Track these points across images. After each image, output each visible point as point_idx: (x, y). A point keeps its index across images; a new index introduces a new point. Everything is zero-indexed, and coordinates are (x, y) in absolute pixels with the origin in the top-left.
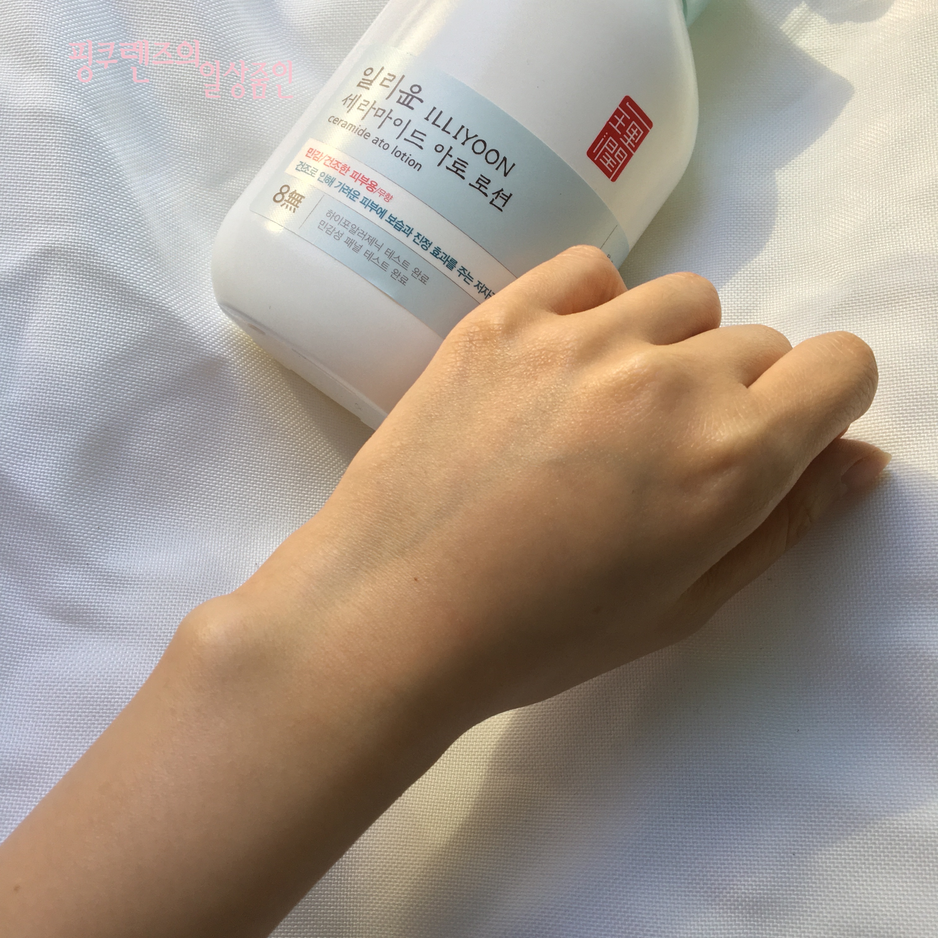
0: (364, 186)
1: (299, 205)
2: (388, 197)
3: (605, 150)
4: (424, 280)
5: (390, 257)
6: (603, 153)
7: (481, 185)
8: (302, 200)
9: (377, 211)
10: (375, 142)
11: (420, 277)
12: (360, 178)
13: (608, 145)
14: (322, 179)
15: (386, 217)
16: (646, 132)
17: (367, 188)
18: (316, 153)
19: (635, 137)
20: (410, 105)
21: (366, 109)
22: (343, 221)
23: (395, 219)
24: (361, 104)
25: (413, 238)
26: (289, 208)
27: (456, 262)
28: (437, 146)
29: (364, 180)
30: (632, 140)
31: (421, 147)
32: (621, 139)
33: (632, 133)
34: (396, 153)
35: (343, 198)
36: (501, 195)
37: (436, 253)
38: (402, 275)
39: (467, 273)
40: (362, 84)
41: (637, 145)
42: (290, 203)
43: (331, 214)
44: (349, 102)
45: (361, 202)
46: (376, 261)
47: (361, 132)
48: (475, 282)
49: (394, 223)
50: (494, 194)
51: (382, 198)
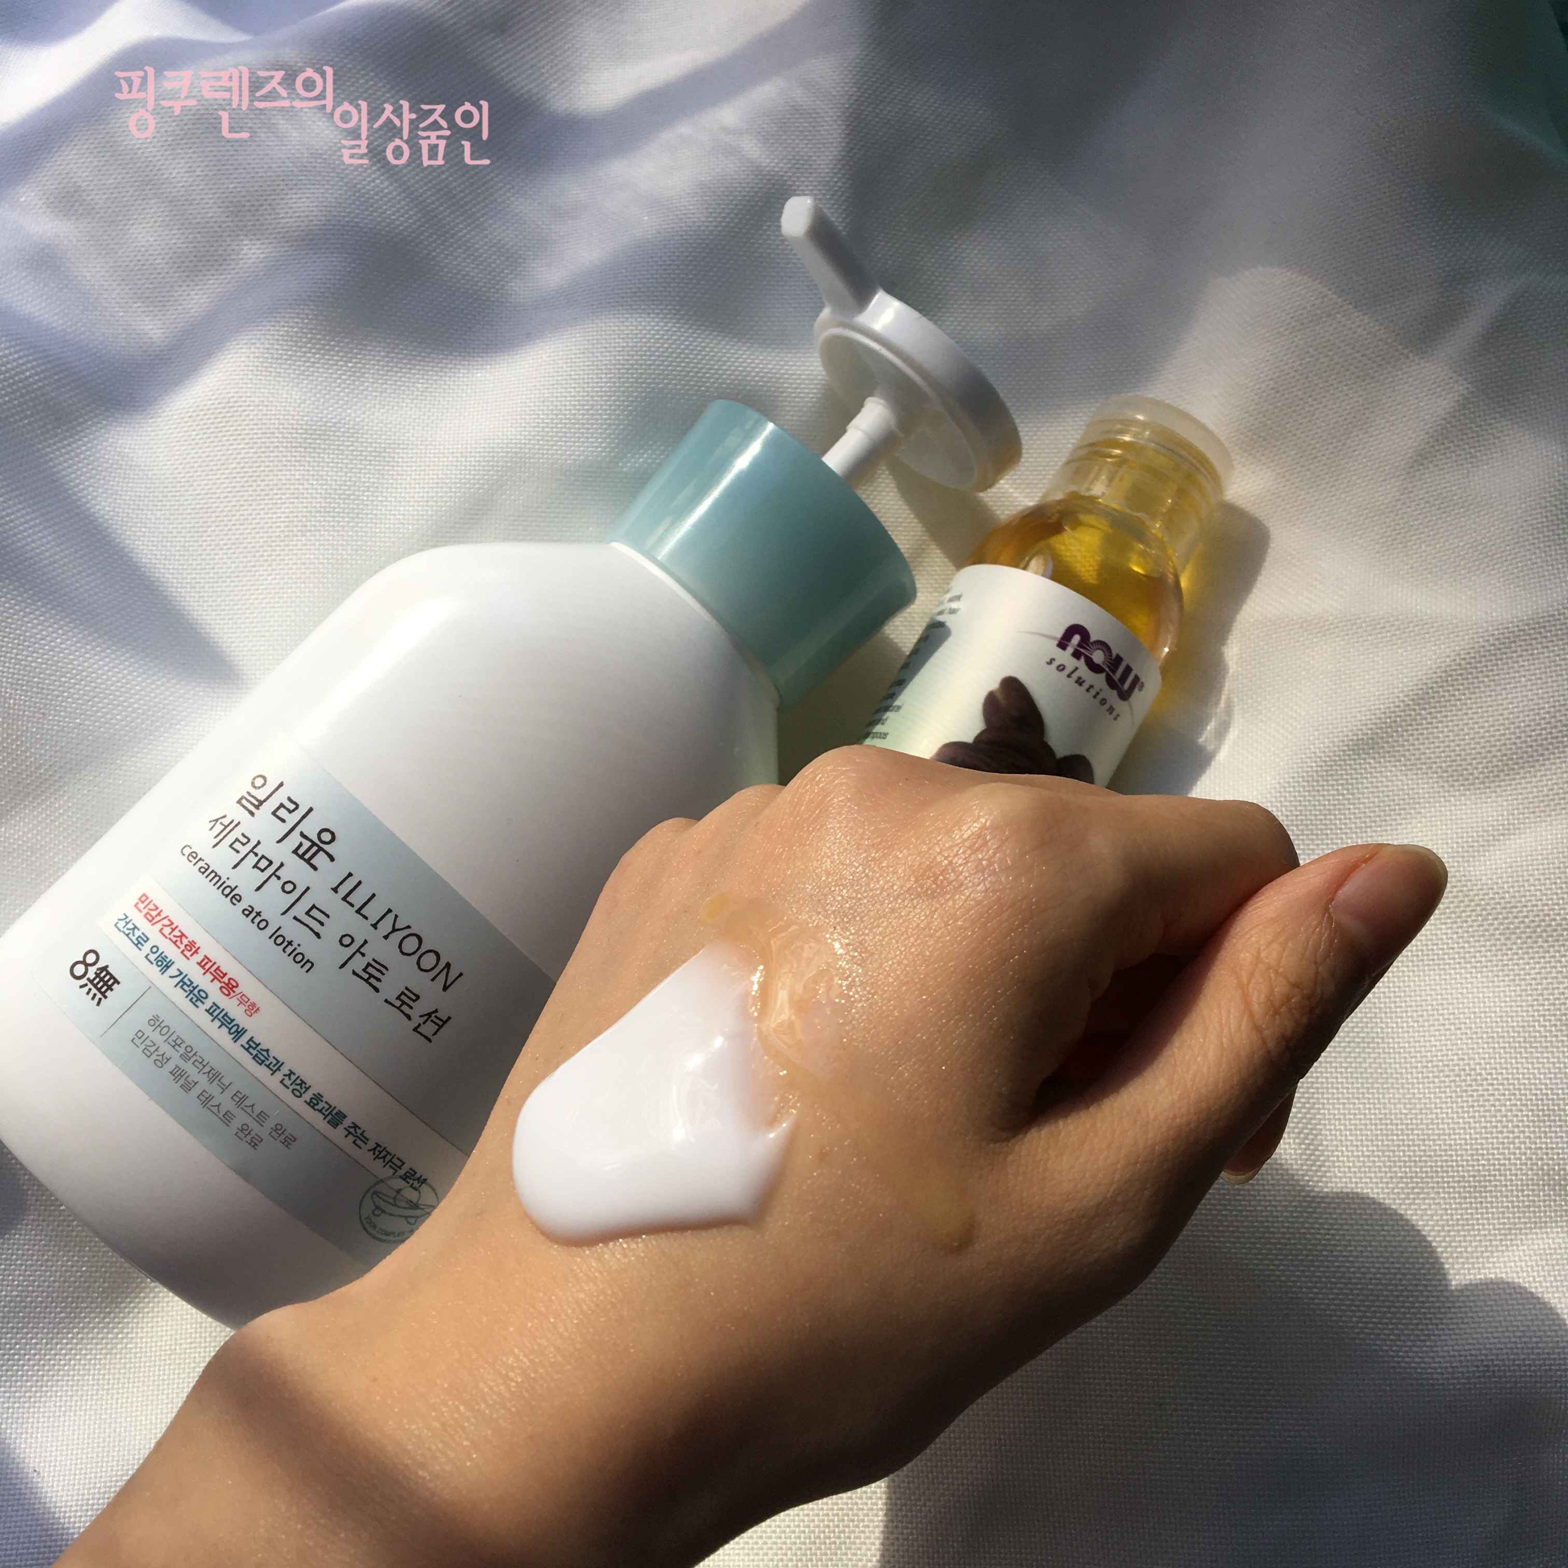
0: (217, 984)
1: (108, 994)
2: (252, 1009)
5: (239, 1104)
7: (404, 1003)
9: (230, 1029)
10: (248, 912)
11: (283, 1137)
12: (212, 970)
14: (152, 957)
15: (244, 1040)
17: (221, 988)
18: (151, 906)
22: (174, 1037)
23: (258, 1045)
24: (237, 839)
25: (281, 1077)
26: (91, 995)
29: (218, 974)
31: (318, 935)
34: (278, 938)
35: (179, 997)
36: (433, 1018)
37: (315, 1102)
38: (253, 1134)
39: (359, 1132)
43: (156, 1022)
44: (219, 827)
45: (207, 1011)
46: (215, 1109)
48: (371, 1145)
49: (255, 1052)
50: (421, 1016)
51: (242, 1008)
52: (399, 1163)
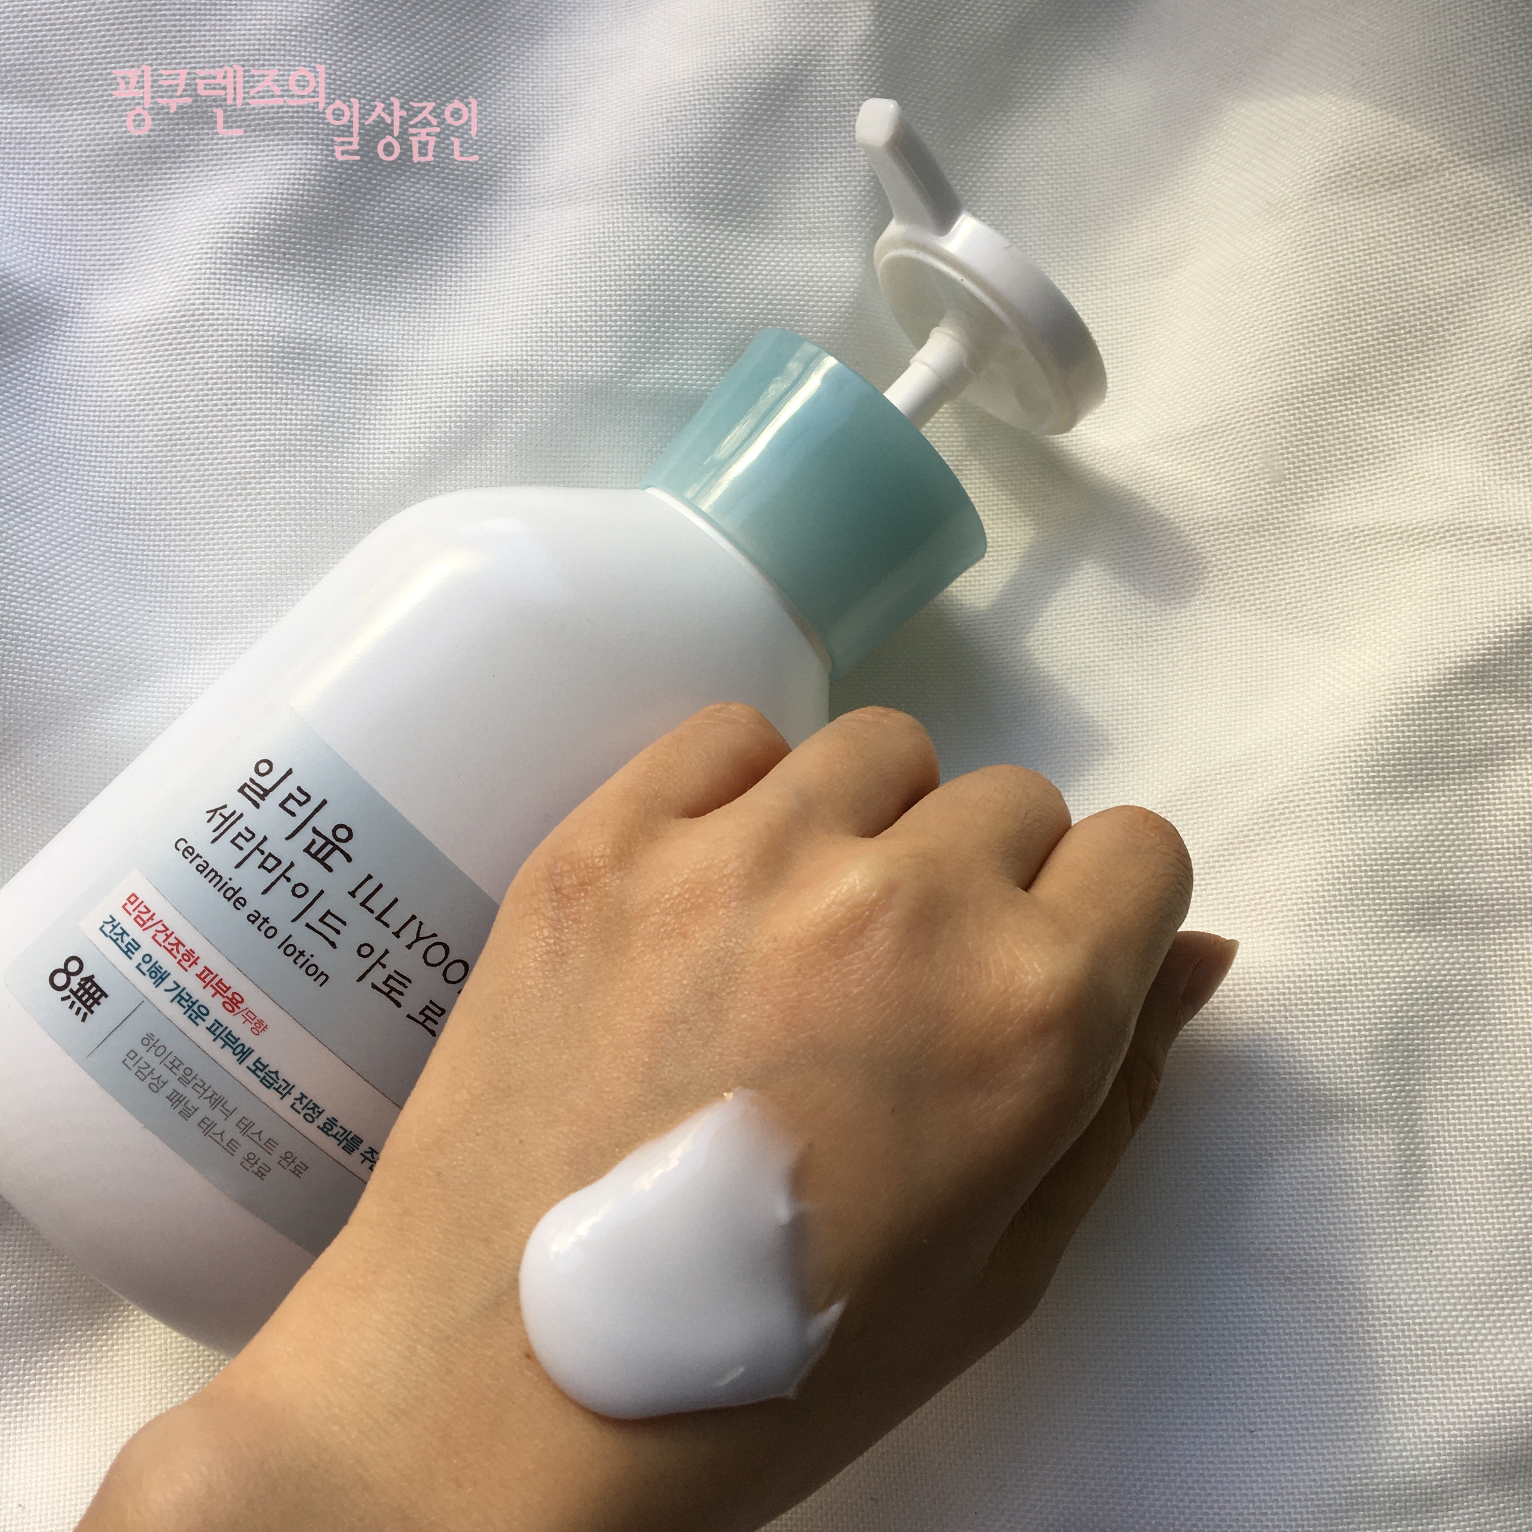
0: (219, 999)
1: (95, 1008)
2: (259, 1027)
4: (299, 1170)
5: (244, 1132)
7: (428, 1018)
9: (234, 1049)
10: (253, 918)
11: (293, 1165)
12: (214, 983)
14: (145, 967)
17: (224, 1003)
18: (142, 908)
20: (328, 861)
21: (248, 847)
23: (265, 1067)
24: (240, 834)
25: (292, 1101)
26: (75, 1008)
27: (361, 1142)
28: (362, 946)
29: (220, 988)
31: (333, 945)
34: (288, 948)
35: (176, 1012)
37: (328, 1127)
38: (260, 1163)
40: (247, 790)
42: (80, 998)
43: (149, 1040)
44: (218, 819)
45: (209, 1029)
46: (218, 1138)
47: (231, 892)
49: (262, 1075)
51: (248, 1026)
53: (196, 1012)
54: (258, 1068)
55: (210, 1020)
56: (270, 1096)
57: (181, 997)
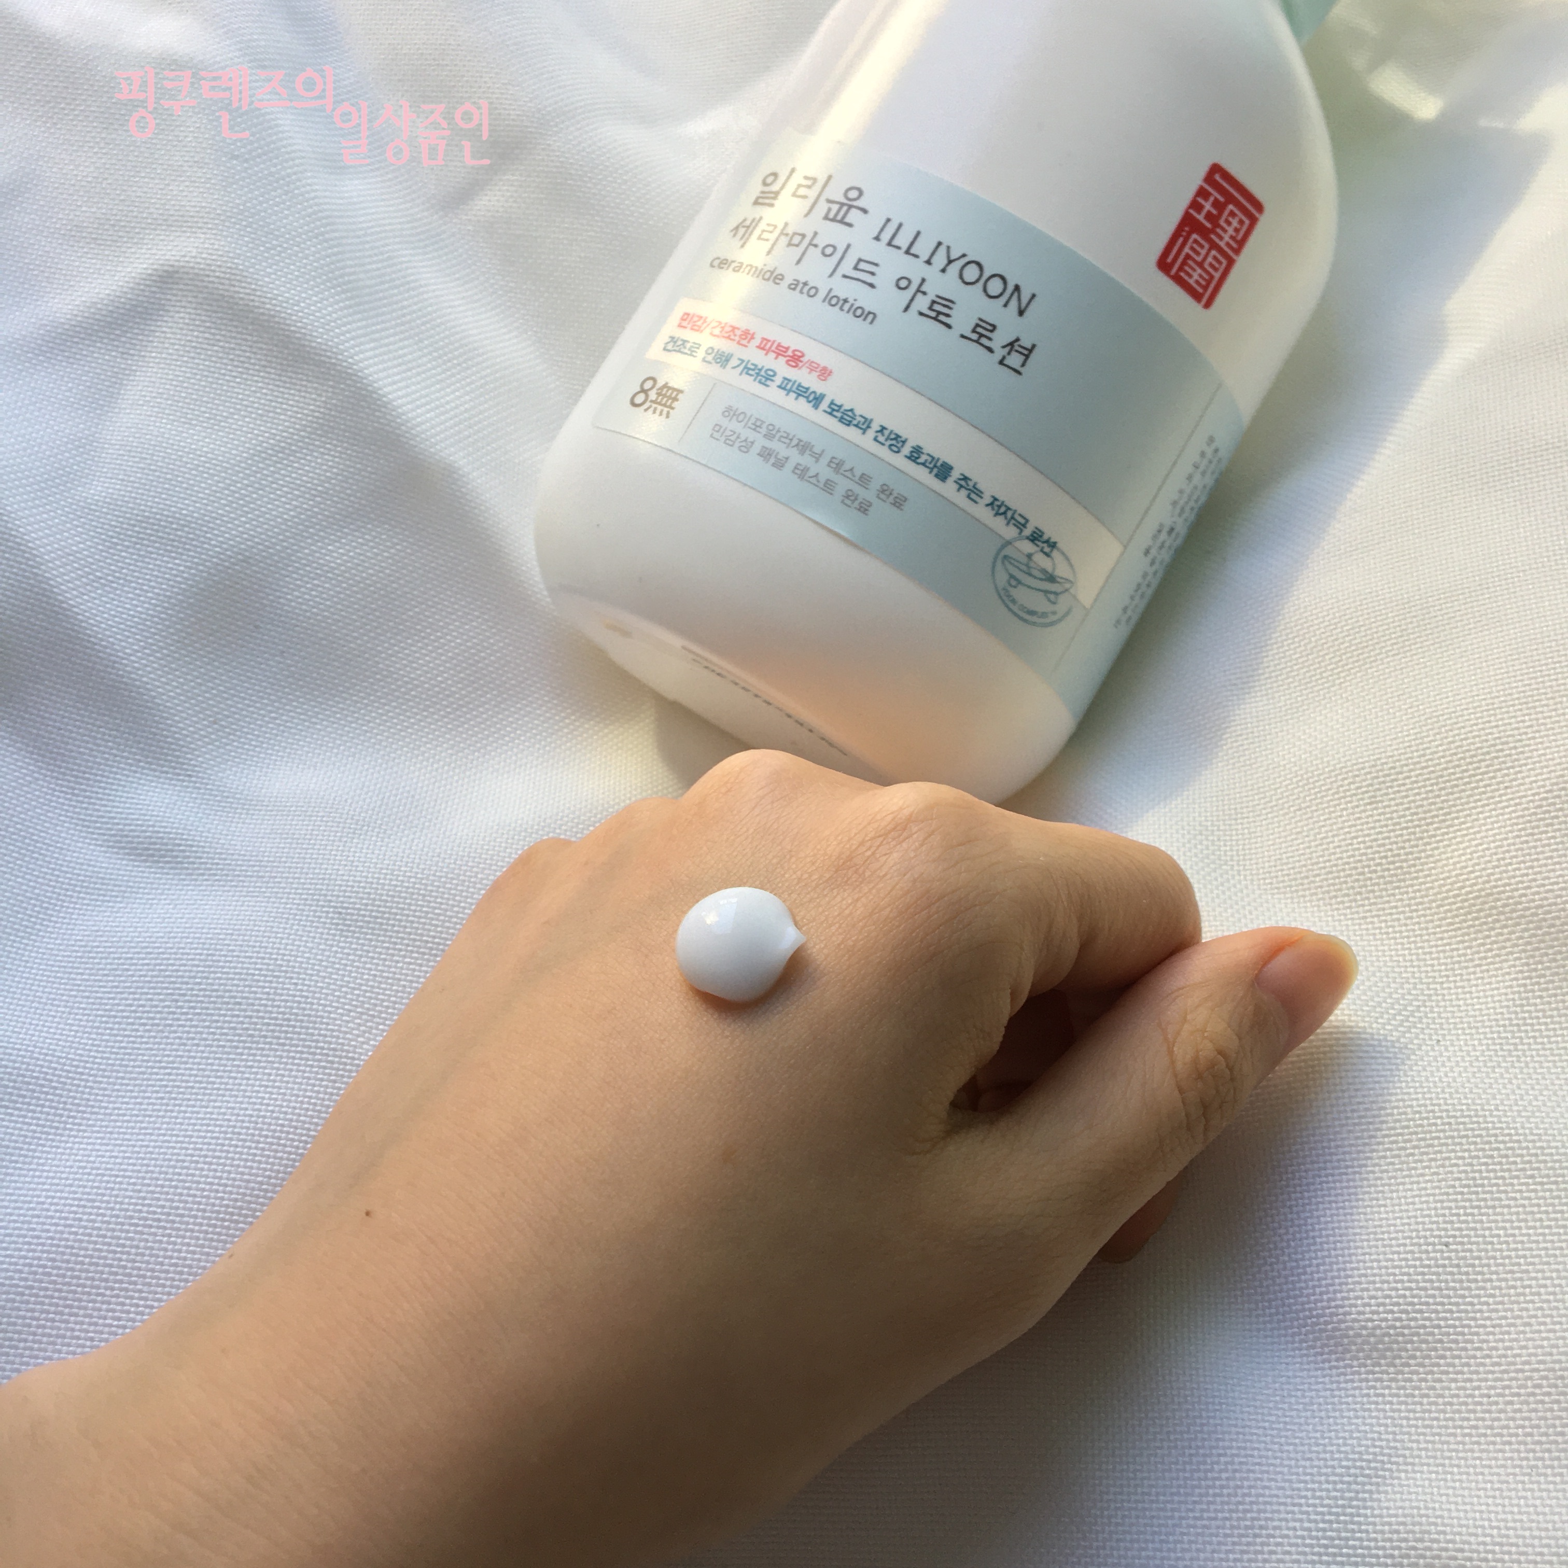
0: (782, 360)
1: (675, 404)
2: (825, 373)
3: (1188, 257)
4: (899, 503)
5: (837, 470)
6: (1184, 263)
7: (981, 335)
8: (680, 396)
9: (807, 398)
10: (793, 287)
11: (891, 498)
12: (773, 348)
13: (1192, 249)
14: (710, 358)
15: (824, 405)
16: (1254, 221)
17: (787, 362)
18: (695, 319)
19: (1237, 230)
20: (847, 220)
21: (772, 237)
22: (753, 420)
23: (840, 407)
24: (763, 231)
25: (874, 435)
26: (658, 412)
27: (951, 468)
28: (899, 280)
29: (780, 351)
30: (1232, 237)
31: (872, 286)
32: (1213, 236)
33: (1229, 223)
34: (832, 300)
35: (749, 384)
36: (1017, 348)
37: (915, 455)
38: (860, 498)
39: (971, 484)
40: (761, 201)
41: (1241, 243)
42: (660, 404)
43: (730, 412)
44: (742, 231)
45: (779, 387)
46: (814, 480)
47: (768, 274)
48: (988, 500)
49: (839, 415)
50: (1004, 347)
51: (815, 374)
52: (1023, 521)
53: (765, 377)
54: (834, 409)
55: (778, 380)
56: (852, 433)
57: (749, 369)
